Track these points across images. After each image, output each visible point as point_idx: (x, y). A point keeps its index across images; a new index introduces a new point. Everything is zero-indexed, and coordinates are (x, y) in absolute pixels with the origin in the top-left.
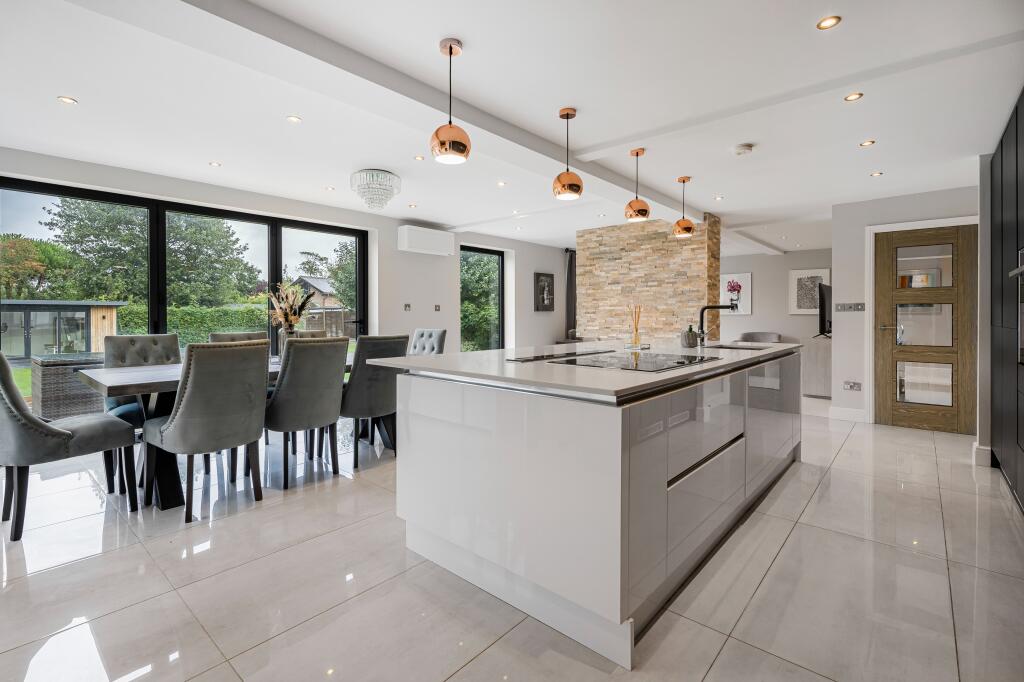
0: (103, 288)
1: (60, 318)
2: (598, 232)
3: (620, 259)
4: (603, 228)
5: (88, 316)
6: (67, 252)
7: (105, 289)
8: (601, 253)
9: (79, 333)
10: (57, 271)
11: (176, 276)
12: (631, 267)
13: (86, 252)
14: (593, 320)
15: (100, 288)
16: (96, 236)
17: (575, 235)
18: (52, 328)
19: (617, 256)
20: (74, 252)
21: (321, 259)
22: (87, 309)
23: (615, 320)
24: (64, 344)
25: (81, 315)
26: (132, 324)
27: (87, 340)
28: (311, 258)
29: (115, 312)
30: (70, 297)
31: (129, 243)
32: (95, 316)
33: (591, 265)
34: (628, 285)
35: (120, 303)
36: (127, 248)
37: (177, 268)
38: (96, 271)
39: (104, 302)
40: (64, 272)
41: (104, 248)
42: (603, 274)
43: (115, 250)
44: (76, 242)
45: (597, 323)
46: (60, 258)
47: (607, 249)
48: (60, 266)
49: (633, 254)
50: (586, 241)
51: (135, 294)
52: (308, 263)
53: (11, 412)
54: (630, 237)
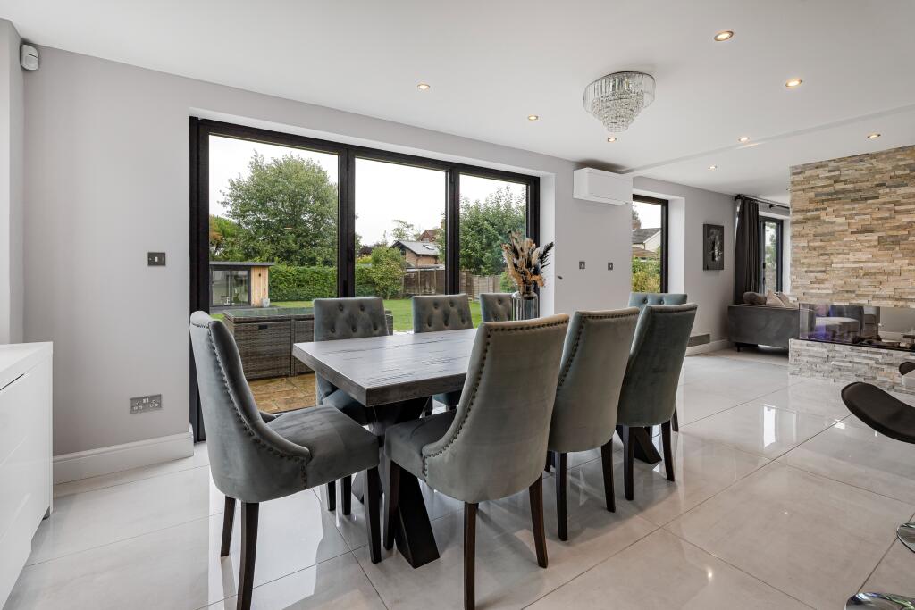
0: (258, 252)
1: (232, 276)
2: (833, 165)
3: (877, 198)
4: (841, 160)
5: (249, 275)
6: (234, 225)
7: (259, 252)
8: (836, 192)
9: (243, 287)
10: (229, 239)
11: (307, 242)
12: (897, 208)
13: (247, 224)
14: (822, 281)
15: (255, 252)
16: (254, 211)
17: (788, 173)
18: (225, 282)
19: (870, 194)
20: (239, 225)
21: (408, 227)
22: (249, 268)
23: (865, 282)
24: (233, 296)
25: (242, 273)
26: (277, 280)
27: (249, 292)
28: (400, 225)
29: (267, 271)
30: (235, 259)
31: (274, 215)
32: (254, 274)
33: (817, 210)
34: (891, 233)
35: (268, 264)
36: (273, 221)
37: (307, 235)
38: (253, 239)
39: (258, 263)
40: (233, 240)
41: (258, 221)
42: (841, 220)
43: (266, 222)
44: (240, 216)
45: (827, 285)
46: (229, 230)
47: (850, 186)
48: (229, 235)
49: (902, 190)
50: (807, 180)
51: (279, 257)
52: (398, 229)
53: (241, 422)
54: (897, 168)
